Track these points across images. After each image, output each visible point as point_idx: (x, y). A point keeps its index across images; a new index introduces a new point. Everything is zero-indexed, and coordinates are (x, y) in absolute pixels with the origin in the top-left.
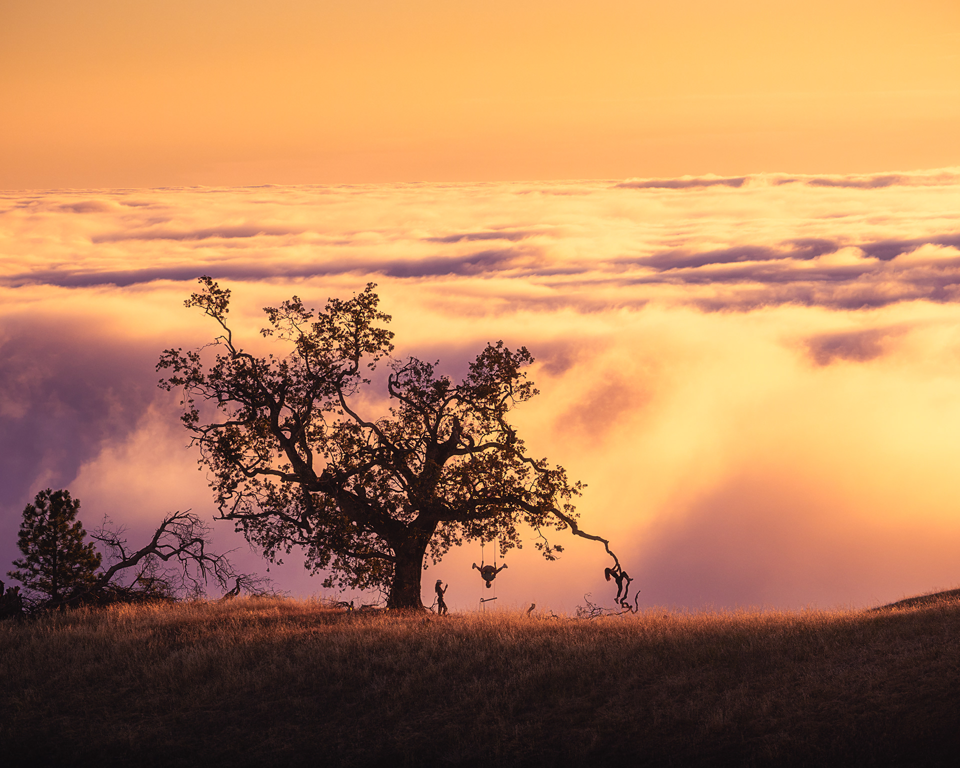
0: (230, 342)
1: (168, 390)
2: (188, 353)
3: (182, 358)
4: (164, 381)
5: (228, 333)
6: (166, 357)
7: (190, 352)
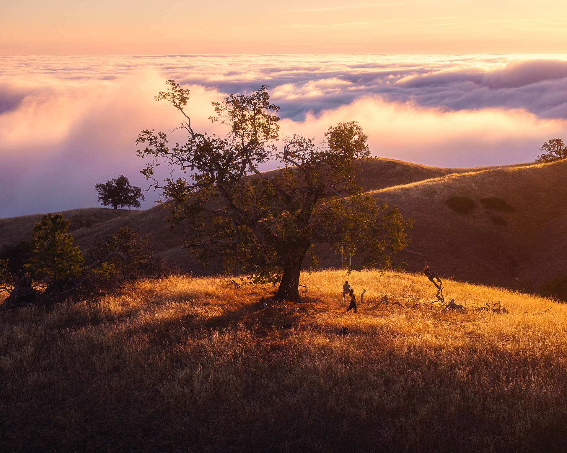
0: (189, 126)
1: (142, 157)
2: (159, 133)
3: (154, 136)
4: (140, 152)
5: (188, 120)
6: (143, 135)
7: (160, 132)
